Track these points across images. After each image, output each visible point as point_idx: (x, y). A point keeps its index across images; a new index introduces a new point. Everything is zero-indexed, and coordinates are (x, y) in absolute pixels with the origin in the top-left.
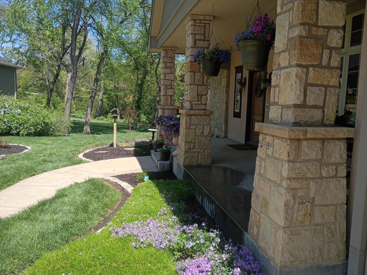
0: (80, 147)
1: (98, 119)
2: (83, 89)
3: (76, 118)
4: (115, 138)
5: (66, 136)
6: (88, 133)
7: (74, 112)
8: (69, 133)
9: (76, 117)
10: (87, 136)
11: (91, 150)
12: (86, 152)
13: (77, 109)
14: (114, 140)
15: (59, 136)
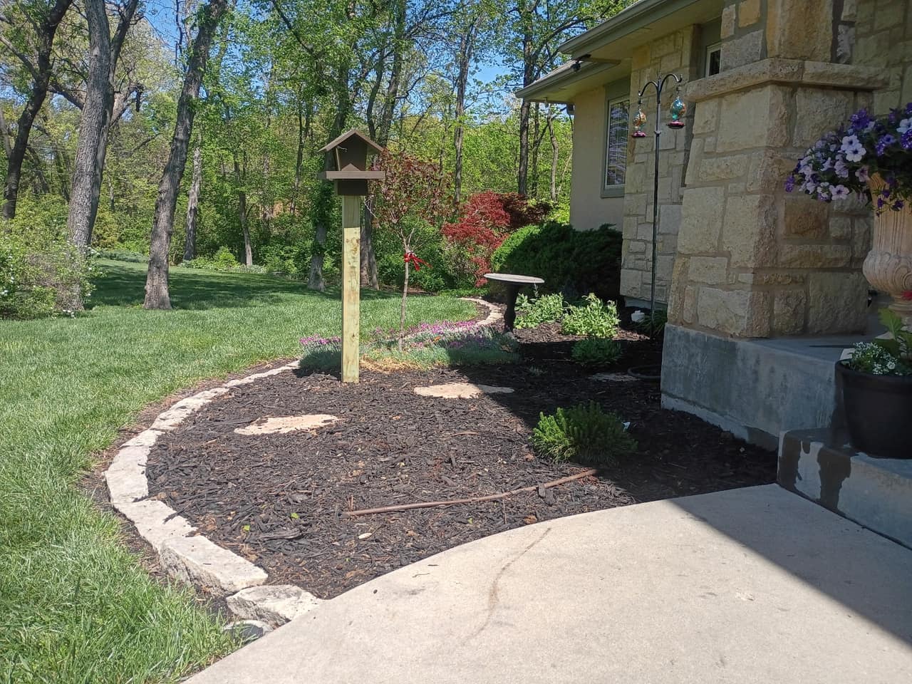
0: (126, 382)
1: (189, 266)
2: (141, 183)
3: (120, 262)
4: (352, 325)
5: (68, 316)
6: (161, 305)
7: (111, 245)
8: (88, 307)
9: (120, 260)
10: (160, 314)
11: (196, 402)
12: (166, 425)
13: (123, 238)
14: (347, 338)
15: (42, 316)
